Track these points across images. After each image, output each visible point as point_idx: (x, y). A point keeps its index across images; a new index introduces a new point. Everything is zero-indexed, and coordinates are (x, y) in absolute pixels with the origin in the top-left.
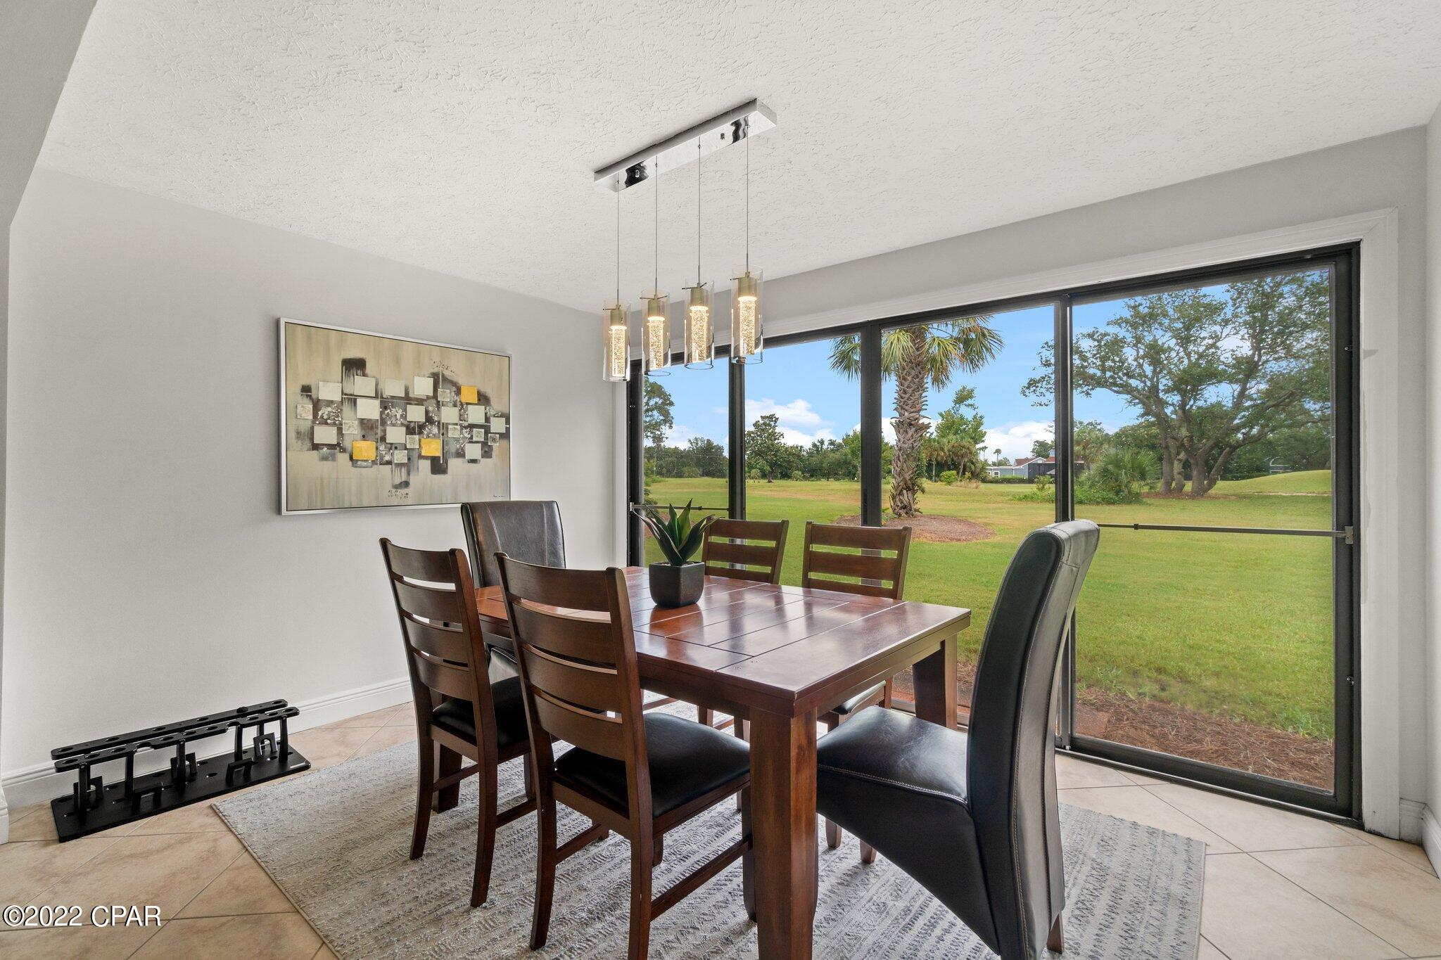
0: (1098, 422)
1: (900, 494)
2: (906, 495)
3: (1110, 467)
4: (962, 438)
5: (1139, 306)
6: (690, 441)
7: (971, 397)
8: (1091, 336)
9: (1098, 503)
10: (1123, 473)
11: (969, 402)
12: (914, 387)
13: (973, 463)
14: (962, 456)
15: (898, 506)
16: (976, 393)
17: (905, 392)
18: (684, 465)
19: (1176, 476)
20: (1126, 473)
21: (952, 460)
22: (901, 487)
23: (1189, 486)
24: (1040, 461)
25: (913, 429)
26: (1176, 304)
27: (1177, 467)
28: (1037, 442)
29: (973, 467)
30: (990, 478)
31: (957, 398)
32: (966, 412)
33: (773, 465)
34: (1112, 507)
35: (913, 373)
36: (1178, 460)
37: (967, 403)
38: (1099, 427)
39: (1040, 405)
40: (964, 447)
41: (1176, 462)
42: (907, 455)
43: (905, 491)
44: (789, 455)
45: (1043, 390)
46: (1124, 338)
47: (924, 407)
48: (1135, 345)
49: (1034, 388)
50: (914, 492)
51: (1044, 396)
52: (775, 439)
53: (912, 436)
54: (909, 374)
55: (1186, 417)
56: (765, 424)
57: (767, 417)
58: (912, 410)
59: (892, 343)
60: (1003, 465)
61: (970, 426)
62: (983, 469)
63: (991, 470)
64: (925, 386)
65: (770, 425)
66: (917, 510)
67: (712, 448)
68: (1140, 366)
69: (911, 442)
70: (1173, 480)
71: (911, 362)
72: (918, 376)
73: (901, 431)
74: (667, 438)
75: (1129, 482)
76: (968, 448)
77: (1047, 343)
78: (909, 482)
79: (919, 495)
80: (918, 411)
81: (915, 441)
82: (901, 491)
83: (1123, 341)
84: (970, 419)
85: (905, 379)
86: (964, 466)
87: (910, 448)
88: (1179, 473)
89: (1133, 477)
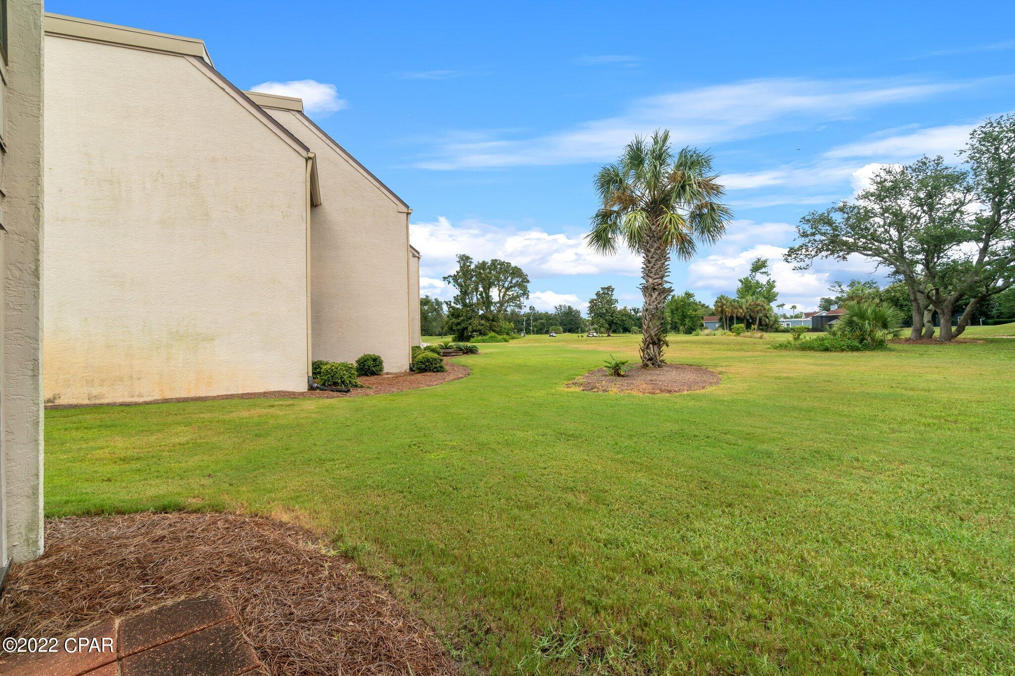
0: (874, 281)
1: (647, 348)
2: (652, 349)
3: (855, 318)
4: (757, 298)
5: (884, 182)
6: (556, 307)
7: (765, 267)
8: (841, 210)
9: (843, 350)
10: (867, 324)
11: (763, 270)
12: (656, 257)
13: (767, 317)
14: (758, 312)
15: (645, 358)
16: (768, 263)
17: (649, 262)
18: (552, 325)
19: (927, 325)
20: (869, 324)
21: (750, 315)
22: (647, 342)
23: (937, 332)
24: (824, 314)
25: (657, 293)
26: (920, 177)
27: (927, 316)
28: (823, 299)
29: (767, 320)
30: (783, 328)
31: (753, 268)
32: (761, 278)
33: (611, 323)
34: (855, 354)
35: (656, 245)
36: (929, 310)
37: (761, 271)
38: (874, 285)
39: (800, 269)
40: (758, 305)
41: (926, 312)
42: (653, 315)
43: (651, 346)
44: (622, 315)
45: (802, 257)
46: (873, 209)
47: (666, 274)
48: (883, 215)
49: (795, 255)
50: (660, 347)
51: (804, 261)
52: (612, 304)
53: (656, 298)
54: (652, 246)
55: (930, 272)
56: (604, 293)
57: (606, 288)
58: (656, 277)
59: (630, 220)
60: (799, 318)
61: (764, 289)
62: (776, 321)
63: (784, 322)
64: (667, 256)
65: (608, 294)
66: (662, 361)
67: (572, 312)
68: (887, 231)
69: (655, 303)
70: (924, 326)
71: (653, 236)
72: (659, 248)
73: (647, 294)
74: (525, 306)
75: (871, 331)
76: (762, 306)
77: (804, 218)
78: (655, 338)
79: (664, 348)
80: (662, 278)
81: (659, 303)
82: (648, 345)
83: (872, 211)
84: (764, 283)
85: (649, 251)
86: (760, 319)
87: (654, 309)
88: (929, 322)
89: (875, 326)
